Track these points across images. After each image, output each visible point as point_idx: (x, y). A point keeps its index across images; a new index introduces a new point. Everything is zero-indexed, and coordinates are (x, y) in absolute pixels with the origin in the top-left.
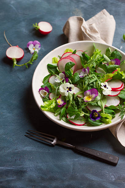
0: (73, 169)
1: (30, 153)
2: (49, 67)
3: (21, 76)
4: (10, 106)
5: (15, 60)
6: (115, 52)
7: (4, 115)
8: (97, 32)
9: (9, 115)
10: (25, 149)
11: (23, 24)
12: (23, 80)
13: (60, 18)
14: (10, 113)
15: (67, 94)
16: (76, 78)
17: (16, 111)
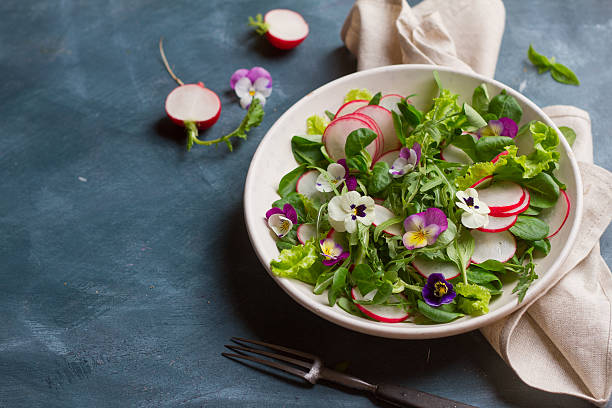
2: (299, 146)
3: (210, 175)
4: (176, 266)
5: (193, 127)
6: (501, 98)
7: (159, 294)
8: (446, 39)
9: (173, 292)
10: (222, 394)
11: (219, 17)
12: (216, 186)
14: (177, 287)
15: (350, 227)
16: (381, 178)
17: (195, 282)
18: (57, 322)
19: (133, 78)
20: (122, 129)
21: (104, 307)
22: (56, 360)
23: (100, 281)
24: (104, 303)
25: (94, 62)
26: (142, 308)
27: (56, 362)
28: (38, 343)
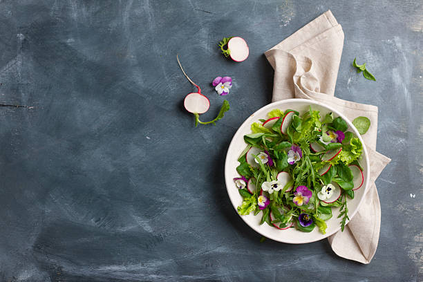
0: (276, 279)
1: (223, 255)
3: (206, 136)
4: (194, 186)
5: (198, 116)
6: (338, 121)
7: (188, 201)
8: (316, 80)
9: (193, 200)
10: (217, 250)
11: (204, 32)
12: (209, 142)
13: (260, 20)
14: (195, 197)
15: (271, 192)
16: (283, 164)
17: (203, 195)
18: (147, 216)
19: (165, 74)
20: (163, 107)
21: (165, 208)
22: (148, 235)
23: (162, 195)
24: (165, 206)
25: (145, 63)
26: (181, 208)
27: (149, 236)
28: (139, 227)
